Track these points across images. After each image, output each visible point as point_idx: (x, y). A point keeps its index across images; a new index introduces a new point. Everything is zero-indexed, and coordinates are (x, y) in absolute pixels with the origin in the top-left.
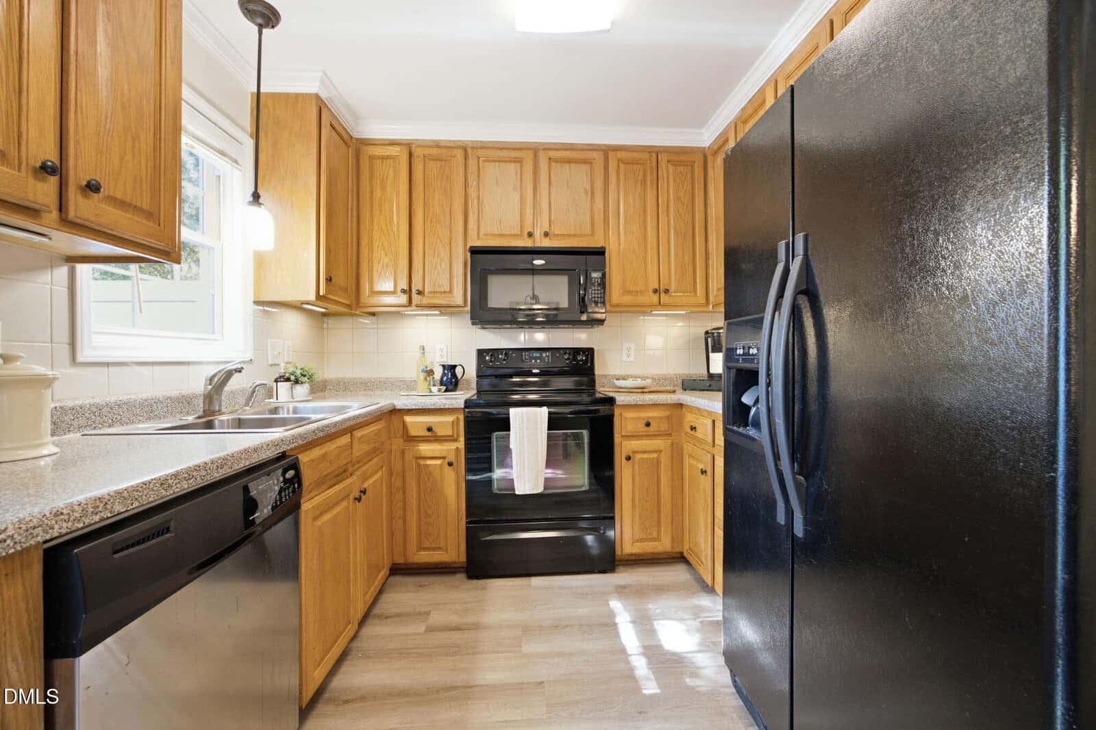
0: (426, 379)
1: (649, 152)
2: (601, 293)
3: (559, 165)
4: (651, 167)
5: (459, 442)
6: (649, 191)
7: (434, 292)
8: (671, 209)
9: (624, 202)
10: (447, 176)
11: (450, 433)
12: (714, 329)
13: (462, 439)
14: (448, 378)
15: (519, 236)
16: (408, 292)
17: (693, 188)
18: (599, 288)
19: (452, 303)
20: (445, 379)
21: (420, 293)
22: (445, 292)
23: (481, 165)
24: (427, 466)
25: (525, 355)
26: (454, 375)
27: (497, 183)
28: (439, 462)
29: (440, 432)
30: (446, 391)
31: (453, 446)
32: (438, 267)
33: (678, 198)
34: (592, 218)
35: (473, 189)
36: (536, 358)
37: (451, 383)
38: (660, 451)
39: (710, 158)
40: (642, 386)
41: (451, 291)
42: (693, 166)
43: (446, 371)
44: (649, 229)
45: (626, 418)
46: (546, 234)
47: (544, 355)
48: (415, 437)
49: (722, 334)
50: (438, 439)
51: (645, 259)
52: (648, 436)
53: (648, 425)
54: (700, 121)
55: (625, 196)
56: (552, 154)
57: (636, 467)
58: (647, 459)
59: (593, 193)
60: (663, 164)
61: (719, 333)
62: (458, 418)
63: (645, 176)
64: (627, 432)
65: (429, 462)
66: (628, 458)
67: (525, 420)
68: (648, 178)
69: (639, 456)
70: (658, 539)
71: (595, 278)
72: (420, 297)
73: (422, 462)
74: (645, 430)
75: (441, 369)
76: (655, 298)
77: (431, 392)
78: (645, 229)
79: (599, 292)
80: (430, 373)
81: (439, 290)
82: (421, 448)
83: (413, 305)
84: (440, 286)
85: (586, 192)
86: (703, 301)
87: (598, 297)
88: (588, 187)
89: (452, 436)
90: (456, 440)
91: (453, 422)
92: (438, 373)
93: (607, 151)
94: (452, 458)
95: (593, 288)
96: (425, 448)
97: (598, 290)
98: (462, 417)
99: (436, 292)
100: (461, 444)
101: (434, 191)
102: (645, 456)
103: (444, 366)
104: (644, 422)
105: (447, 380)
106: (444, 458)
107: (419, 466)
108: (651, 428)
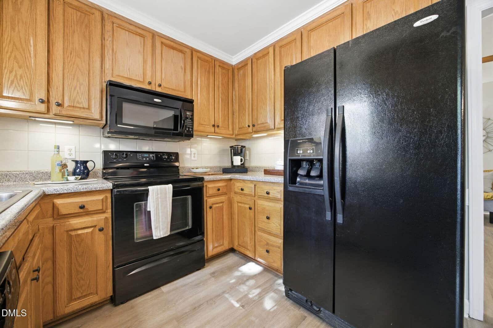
0: (60, 171)
1: (212, 59)
2: (191, 123)
3: (167, 48)
4: (212, 66)
5: (107, 213)
6: (211, 77)
7: (73, 107)
8: (220, 89)
9: (200, 80)
10: (86, 26)
11: (100, 208)
12: (236, 146)
13: (109, 211)
14: (80, 170)
15: (143, 82)
16: (46, 101)
17: (228, 81)
18: (191, 121)
19: (90, 117)
20: (78, 171)
21: (59, 105)
22: (84, 108)
23: (115, 29)
24: (79, 235)
25: (139, 155)
26: (86, 168)
27: (127, 44)
28: (90, 230)
29: (90, 208)
30: (81, 179)
31: (103, 216)
32: (78, 88)
33: (222, 84)
34: (185, 83)
35: (108, 42)
36: (146, 158)
37: (84, 173)
38: (223, 202)
39: (236, 71)
40: (205, 172)
41: (89, 108)
42: (228, 71)
43: (79, 165)
44: (211, 95)
45: (209, 187)
46: (160, 86)
47: (151, 155)
48: (65, 215)
49: (239, 148)
50: (89, 213)
51: (209, 110)
52: (218, 195)
53: (219, 190)
54: (233, 53)
55: (200, 77)
56: (164, 41)
57: (214, 211)
58: (218, 206)
59: (185, 70)
60: (217, 67)
61: (238, 147)
62: (106, 197)
63: (209, 68)
64: (209, 194)
65: (80, 232)
66: (211, 208)
67: (159, 193)
68: (211, 70)
69: (214, 206)
70: (223, 245)
71: (189, 115)
72: (59, 108)
73: (73, 233)
74: (217, 192)
75: (74, 164)
76: (213, 129)
77: (68, 180)
78: (209, 94)
79: (190, 123)
80: (64, 166)
81: (78, 105)
82: (71, 222)
83: (51, 113)
84: (78, 102)
85: (182, 68)
86: (231, 133)
87: (190, 125)
88: (183, 66)
89: (102, 209)
90: (104, 212)
91: (102, 200)
92: (71, 166)
93: (193, 51)
94: (102, 225)
95: (187, 120)
96: (75, 222)
97: (190, 121)
98: (109, 195)
99: (76, 107)
100: (108, 214)
101: (74, 32)
102: (217, 205)
103: (77, 162)
104: (217, 188)
105: (80, 171)
106: (95, 226)
107: (70, 237)
108: (220, 192)
